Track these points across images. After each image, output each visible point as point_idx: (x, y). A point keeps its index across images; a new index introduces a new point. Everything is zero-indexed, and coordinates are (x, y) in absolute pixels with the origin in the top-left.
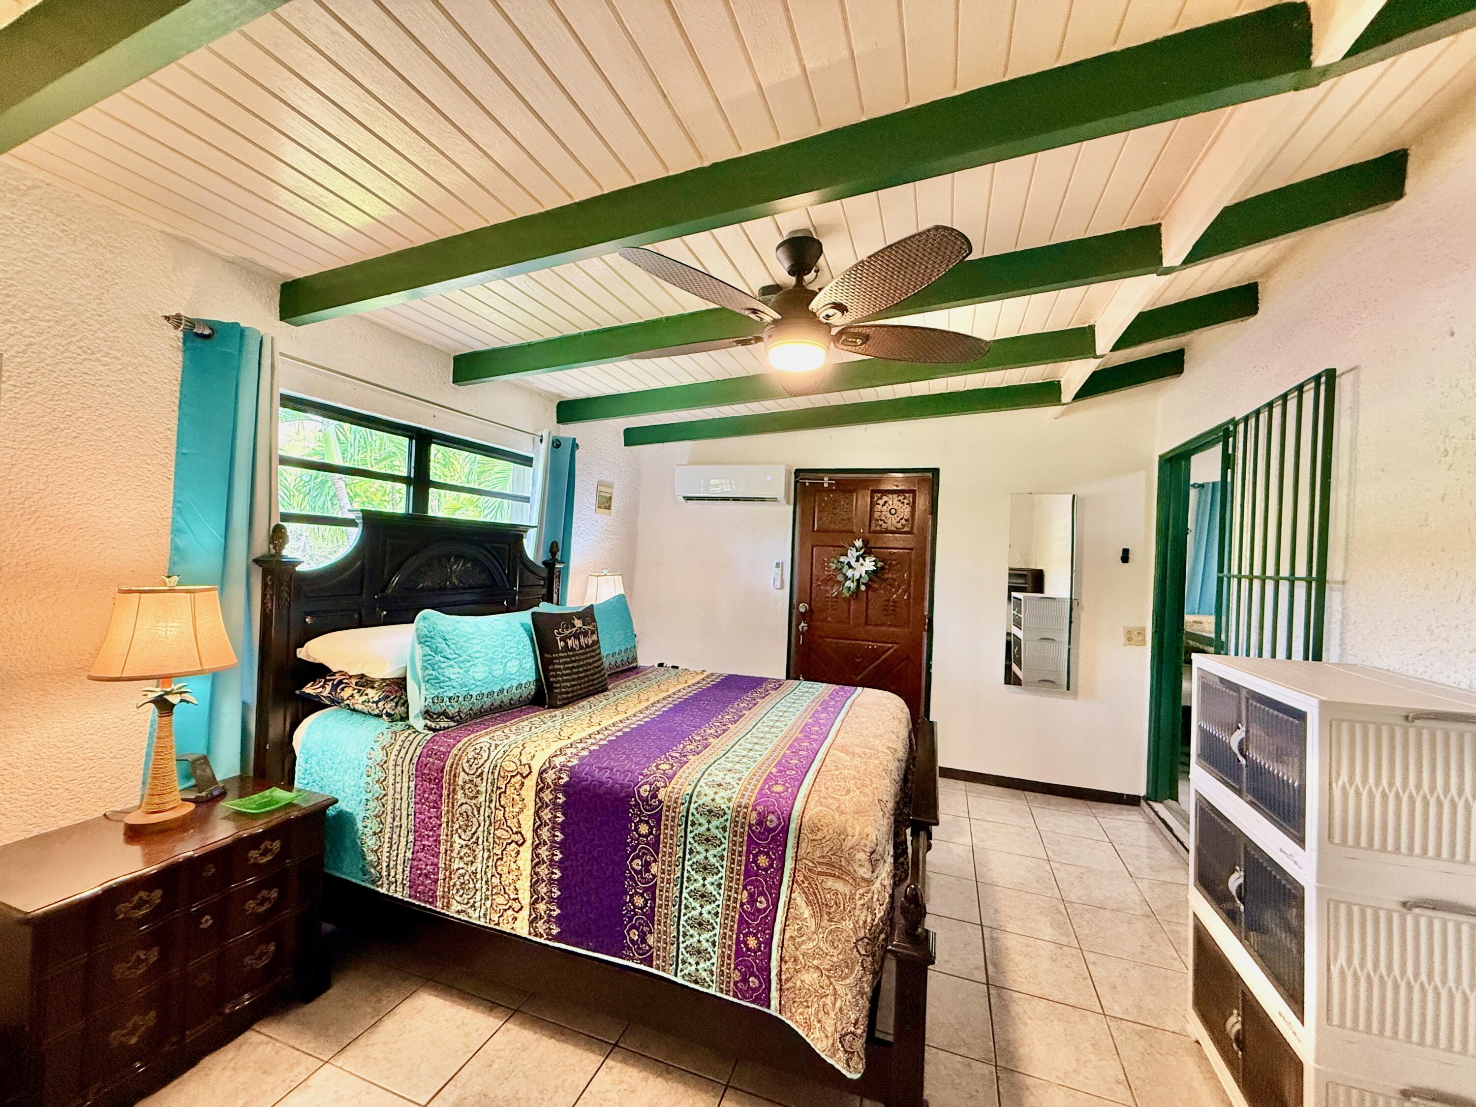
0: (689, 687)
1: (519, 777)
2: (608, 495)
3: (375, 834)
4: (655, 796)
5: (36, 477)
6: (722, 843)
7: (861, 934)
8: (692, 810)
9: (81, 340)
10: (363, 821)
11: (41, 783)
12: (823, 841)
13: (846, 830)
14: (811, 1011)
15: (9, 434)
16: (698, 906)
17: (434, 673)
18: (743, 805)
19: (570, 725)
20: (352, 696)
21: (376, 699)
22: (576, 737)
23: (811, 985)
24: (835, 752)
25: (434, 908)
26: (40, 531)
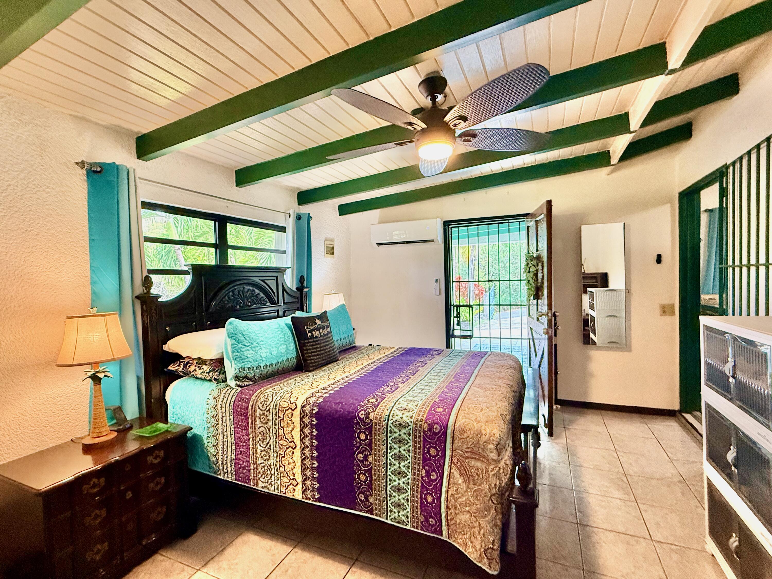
0: (386, 356)
1: (290, 410)
2: (332, 246)
3: (214, 446)
4: (368, 417)
5: (19, 258)
6: (408, 443)
7: (494, 491)
8: (390, 424)
9: (34, 180)
10: (207, 439)
11: (38, 424)
12: (468, 439)
13: (481, 432)
14: (467, 536)
15: (3, 236)
16: (397, 479)
17: (238, 354)
18: (419, 420)
19: (318, 380)
20: (195, 370)
21: (208, 371)
22: (321, 387)
23: (465, 522)
24: (475, 388)
25: (249, 486)
26: (24, 288)
